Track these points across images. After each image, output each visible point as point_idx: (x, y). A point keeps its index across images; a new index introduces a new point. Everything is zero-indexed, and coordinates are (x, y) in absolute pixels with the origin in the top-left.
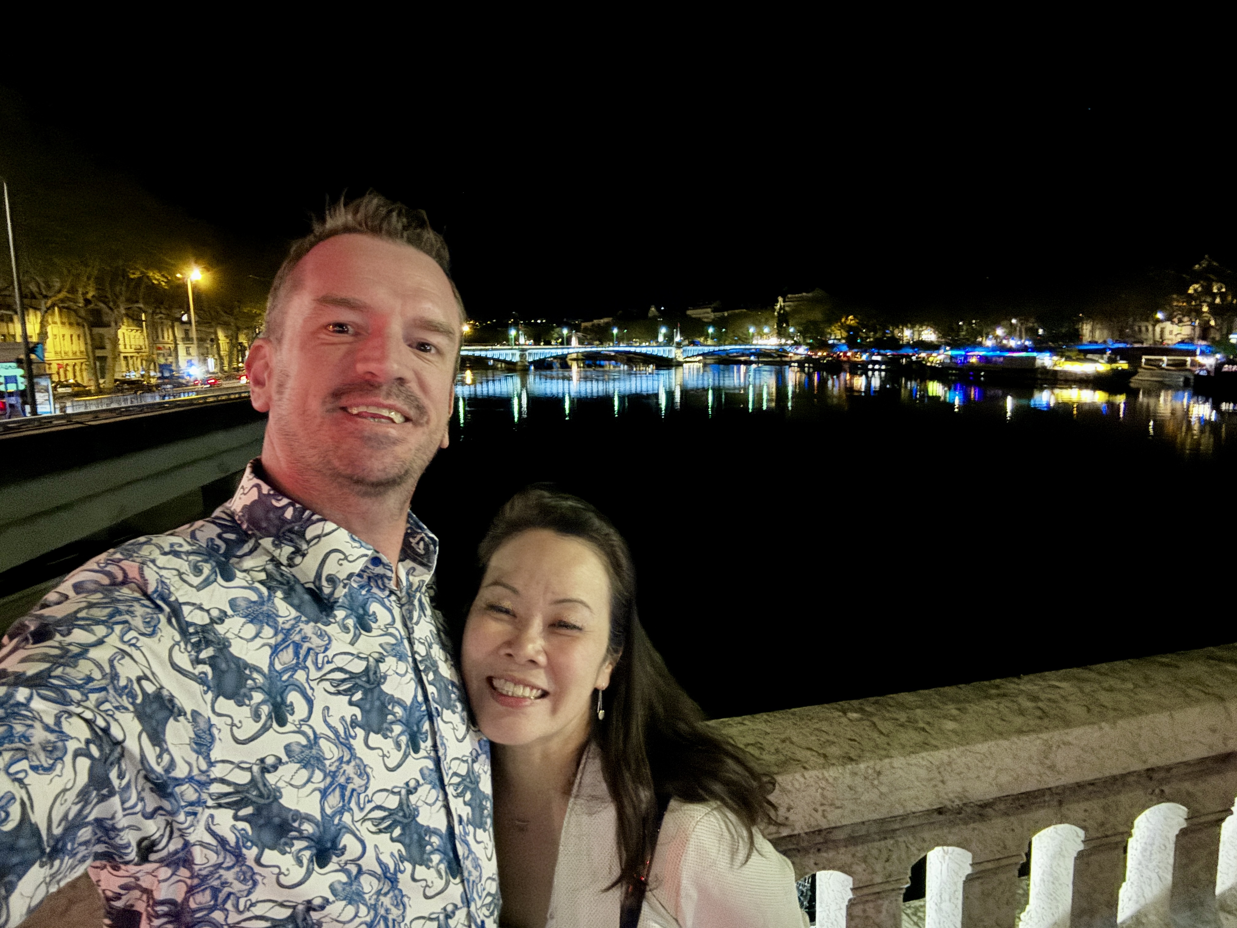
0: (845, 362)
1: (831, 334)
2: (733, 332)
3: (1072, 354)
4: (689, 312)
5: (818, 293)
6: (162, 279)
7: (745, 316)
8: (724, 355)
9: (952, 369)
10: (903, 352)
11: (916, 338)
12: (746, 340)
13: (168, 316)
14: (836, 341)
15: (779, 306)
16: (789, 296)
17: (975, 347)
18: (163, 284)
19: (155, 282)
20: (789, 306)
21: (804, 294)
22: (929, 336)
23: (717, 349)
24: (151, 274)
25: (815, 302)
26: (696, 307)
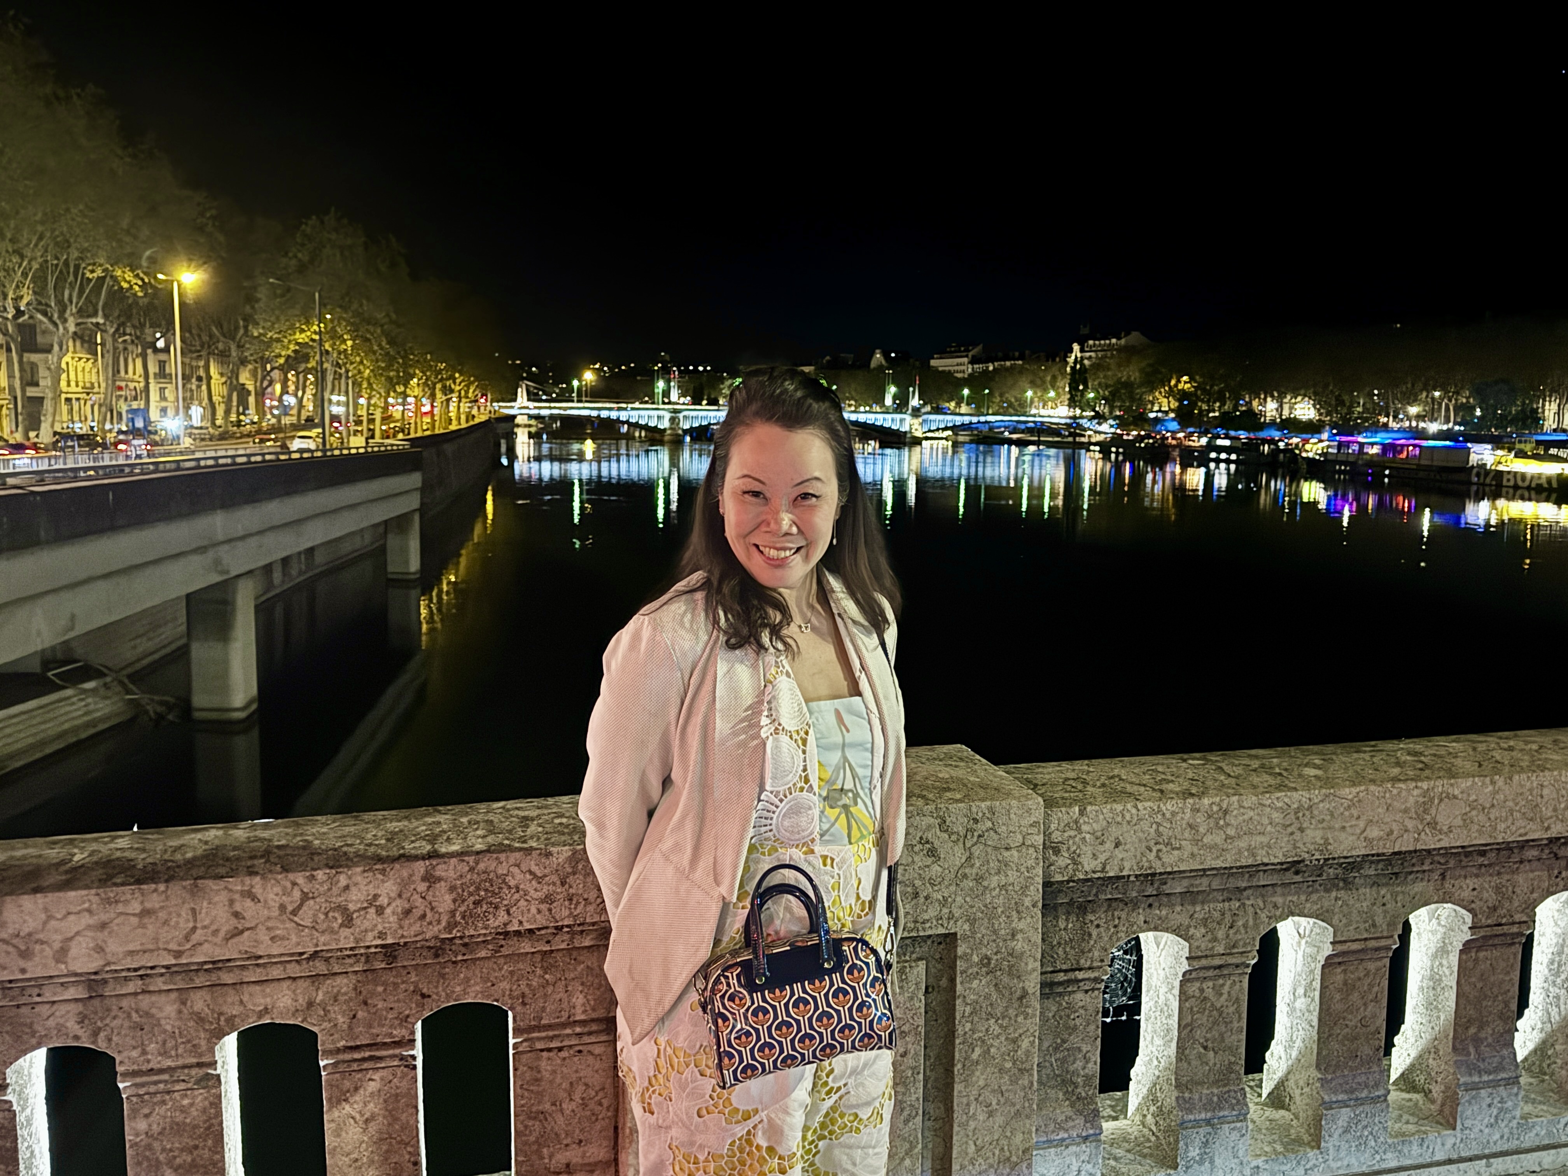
0: (1174, 447)
1: (1153, 404)
2: (1001, 395)
3: (1528, 448)
4: (933, 363)
5: (1135, 338)
6: (134, 281)
7: (1021, 371)
8: (985, 428)
9: (1341, 463)
10: (1263, 434)
11: (1286, 413)
12: (1021, 407)
13: (138, 339)
14: (1160, 415)
15: (1073, 357)
16: (1091, 342)
17: (1376, 432)
18: (137, 288)
19: (125, 285)
20: (1090, 358)
21: (1114, 341)
22: (1306, 411)
23: (975, 419)
24: (119, 273)
25: (1129, 352)
26: (944, 353)
